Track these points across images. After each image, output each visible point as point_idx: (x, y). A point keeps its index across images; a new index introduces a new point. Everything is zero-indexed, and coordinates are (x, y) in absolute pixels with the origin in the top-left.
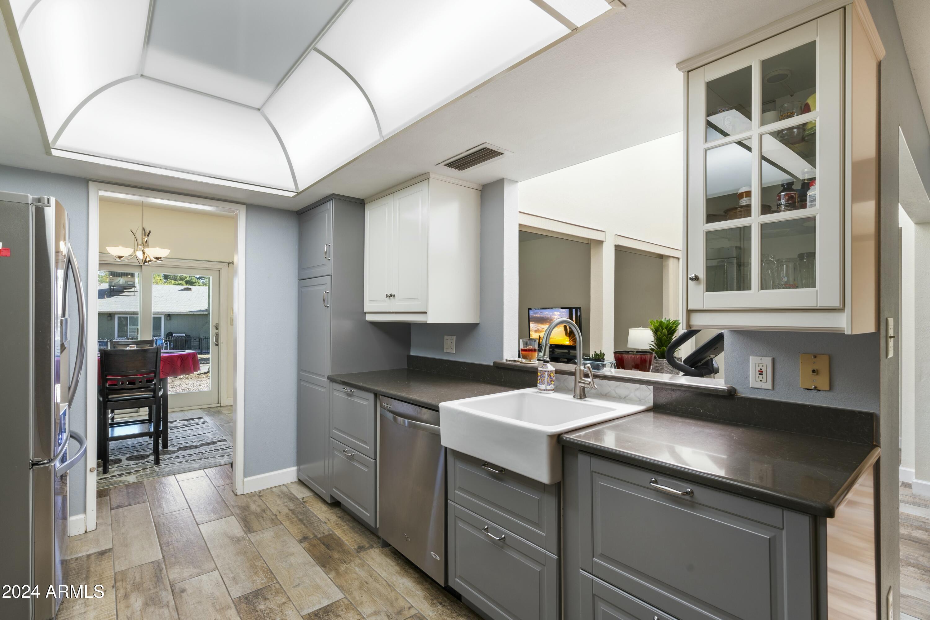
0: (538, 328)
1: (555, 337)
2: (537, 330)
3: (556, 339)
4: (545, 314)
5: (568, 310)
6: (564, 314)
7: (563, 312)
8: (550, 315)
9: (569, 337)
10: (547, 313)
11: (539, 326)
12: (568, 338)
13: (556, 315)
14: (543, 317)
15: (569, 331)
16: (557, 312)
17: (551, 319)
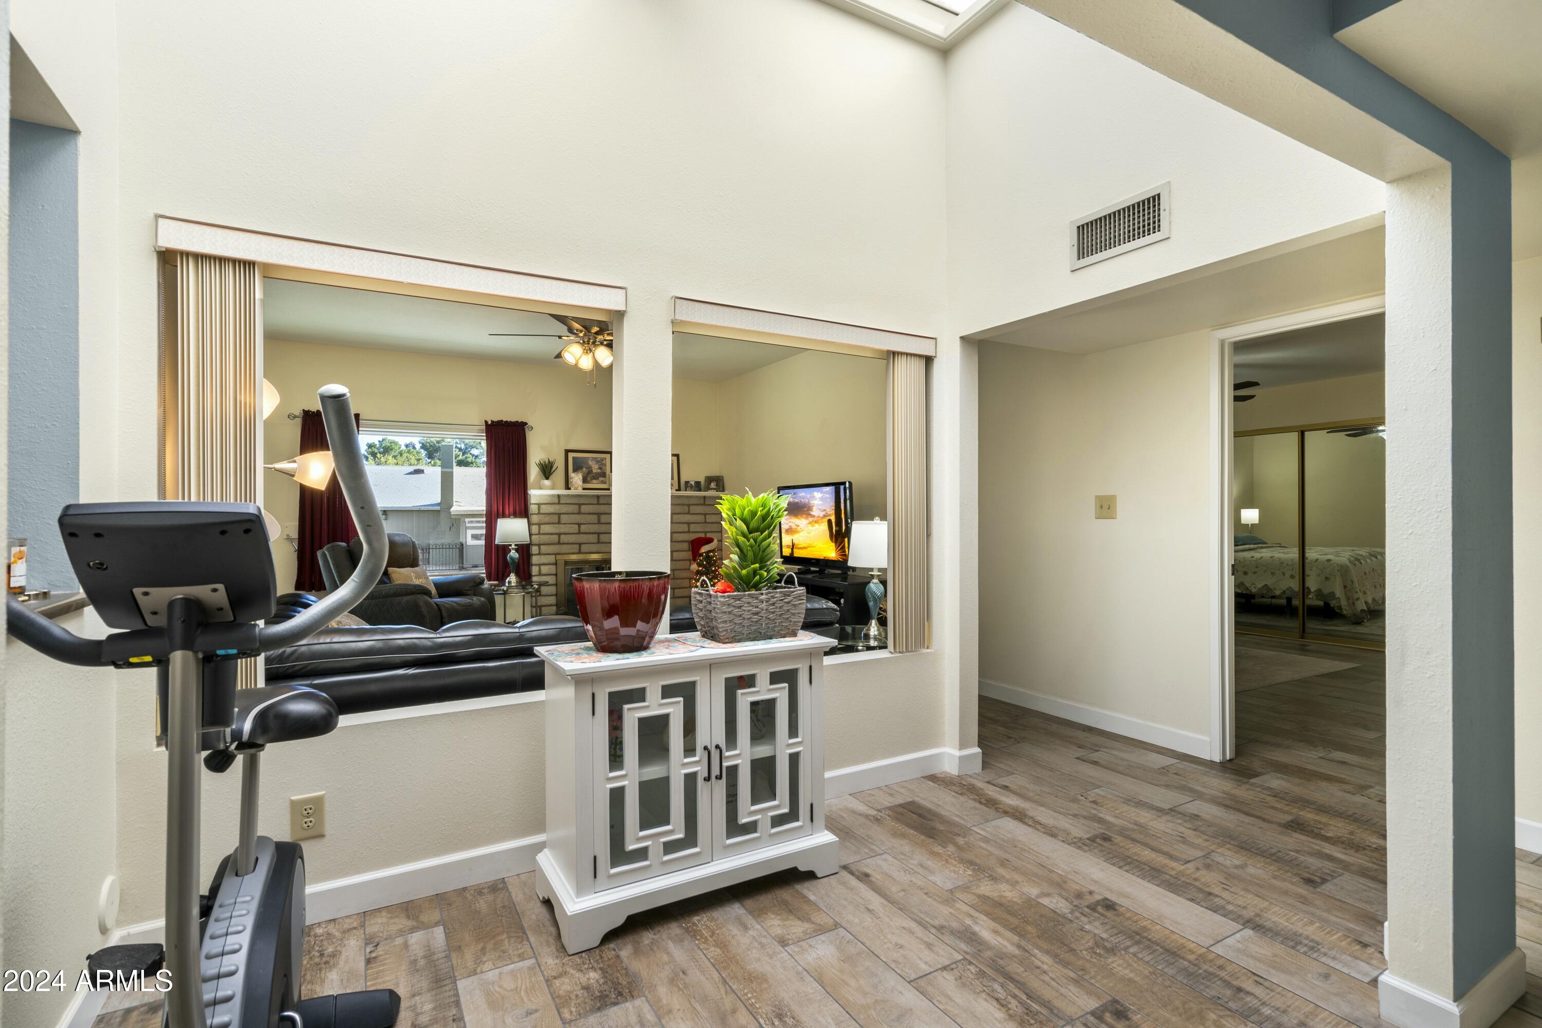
0: (790, 524)
1: (816, 543)
2: (789, 529)
3: (817, 547)
4: (800, 497)
5: (834, 487)
6: (827, 496)
7: (826, 493)
8: (807, 498)
9: (836, 542)
10: (803, 494)
11: (792, 520)
12: (834, 544)
13: (816, 499)
14: (797, 503)
15: (836, 530)
16: (818, 492)
17: (809, 507)
